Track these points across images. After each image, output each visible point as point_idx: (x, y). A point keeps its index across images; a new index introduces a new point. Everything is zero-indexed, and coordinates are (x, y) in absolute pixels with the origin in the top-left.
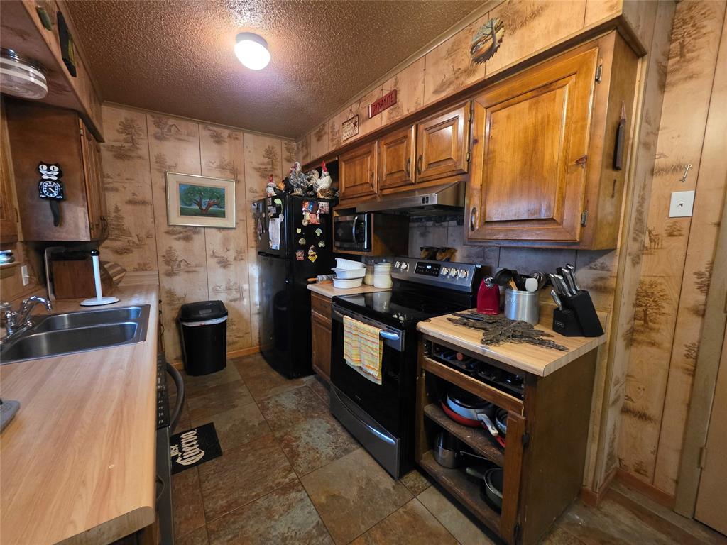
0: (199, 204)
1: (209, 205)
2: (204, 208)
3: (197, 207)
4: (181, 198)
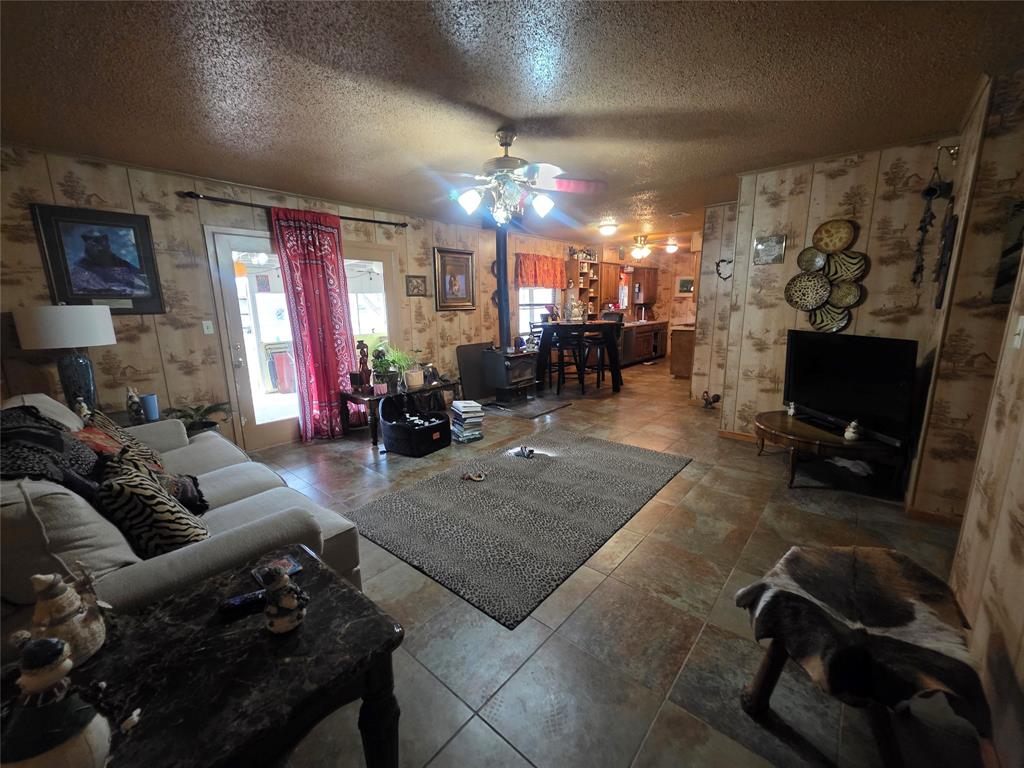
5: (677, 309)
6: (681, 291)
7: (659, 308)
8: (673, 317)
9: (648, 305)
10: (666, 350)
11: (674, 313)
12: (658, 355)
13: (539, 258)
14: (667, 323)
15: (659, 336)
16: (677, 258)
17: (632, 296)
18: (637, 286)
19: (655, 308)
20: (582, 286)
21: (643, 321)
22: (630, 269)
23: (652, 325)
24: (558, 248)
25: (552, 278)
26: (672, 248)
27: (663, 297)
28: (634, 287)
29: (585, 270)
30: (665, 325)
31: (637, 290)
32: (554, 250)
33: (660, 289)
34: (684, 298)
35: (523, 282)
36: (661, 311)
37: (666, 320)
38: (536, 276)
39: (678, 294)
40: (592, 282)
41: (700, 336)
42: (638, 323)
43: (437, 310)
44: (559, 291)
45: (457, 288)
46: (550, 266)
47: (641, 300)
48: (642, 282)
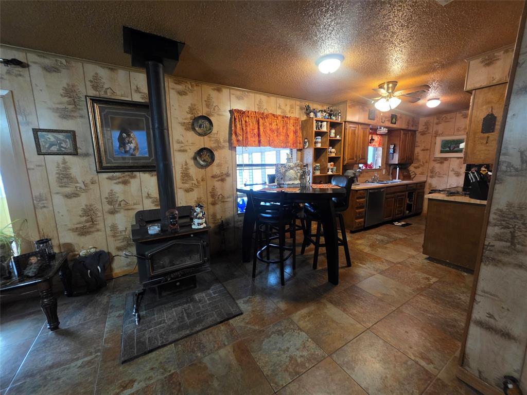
0: (449, 148)
1: (455, 148)
2: (452, 149)
3: (448, 149)
4: (442, 146)
5: (437, 170)
6: (442, 152)
7: (416, 168)
8: (432, 177)
9: (404, 165)
10: (422, 209)
11: (433, 174)
12: (411, 213)
13: (264, 116)
14: (425, 182)
15: (415, 195)
16: (438, 113)
17: (386, 157)
18: (392, 147)
19: (411, 168)
20: (319, 146)
21: (397, 181)
22: (384, 131)
23: (407, 185)
24: (292, 107)
25: (282, 138)
26: (433, 101)
27: (421, 157)
28: (388, 148)
29: (324, 129)
30: (422, 185)
31: (391, 151)
32: (288, 109)
33: (417, 150)
34: (446, 159)
35: (238, 141)
36: (418, 171)
37: (423, 179)
38: (259, 135)
39: (438, 155)
40: (333, 143)
41: (499, 245)
42: (390, 183)
43: (98, 172)
44: (295, 151)
45: (132, 146)
46: (280, 125)
47: (396, 160)
48: (397, 143)
